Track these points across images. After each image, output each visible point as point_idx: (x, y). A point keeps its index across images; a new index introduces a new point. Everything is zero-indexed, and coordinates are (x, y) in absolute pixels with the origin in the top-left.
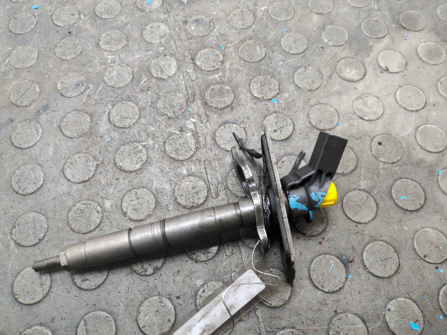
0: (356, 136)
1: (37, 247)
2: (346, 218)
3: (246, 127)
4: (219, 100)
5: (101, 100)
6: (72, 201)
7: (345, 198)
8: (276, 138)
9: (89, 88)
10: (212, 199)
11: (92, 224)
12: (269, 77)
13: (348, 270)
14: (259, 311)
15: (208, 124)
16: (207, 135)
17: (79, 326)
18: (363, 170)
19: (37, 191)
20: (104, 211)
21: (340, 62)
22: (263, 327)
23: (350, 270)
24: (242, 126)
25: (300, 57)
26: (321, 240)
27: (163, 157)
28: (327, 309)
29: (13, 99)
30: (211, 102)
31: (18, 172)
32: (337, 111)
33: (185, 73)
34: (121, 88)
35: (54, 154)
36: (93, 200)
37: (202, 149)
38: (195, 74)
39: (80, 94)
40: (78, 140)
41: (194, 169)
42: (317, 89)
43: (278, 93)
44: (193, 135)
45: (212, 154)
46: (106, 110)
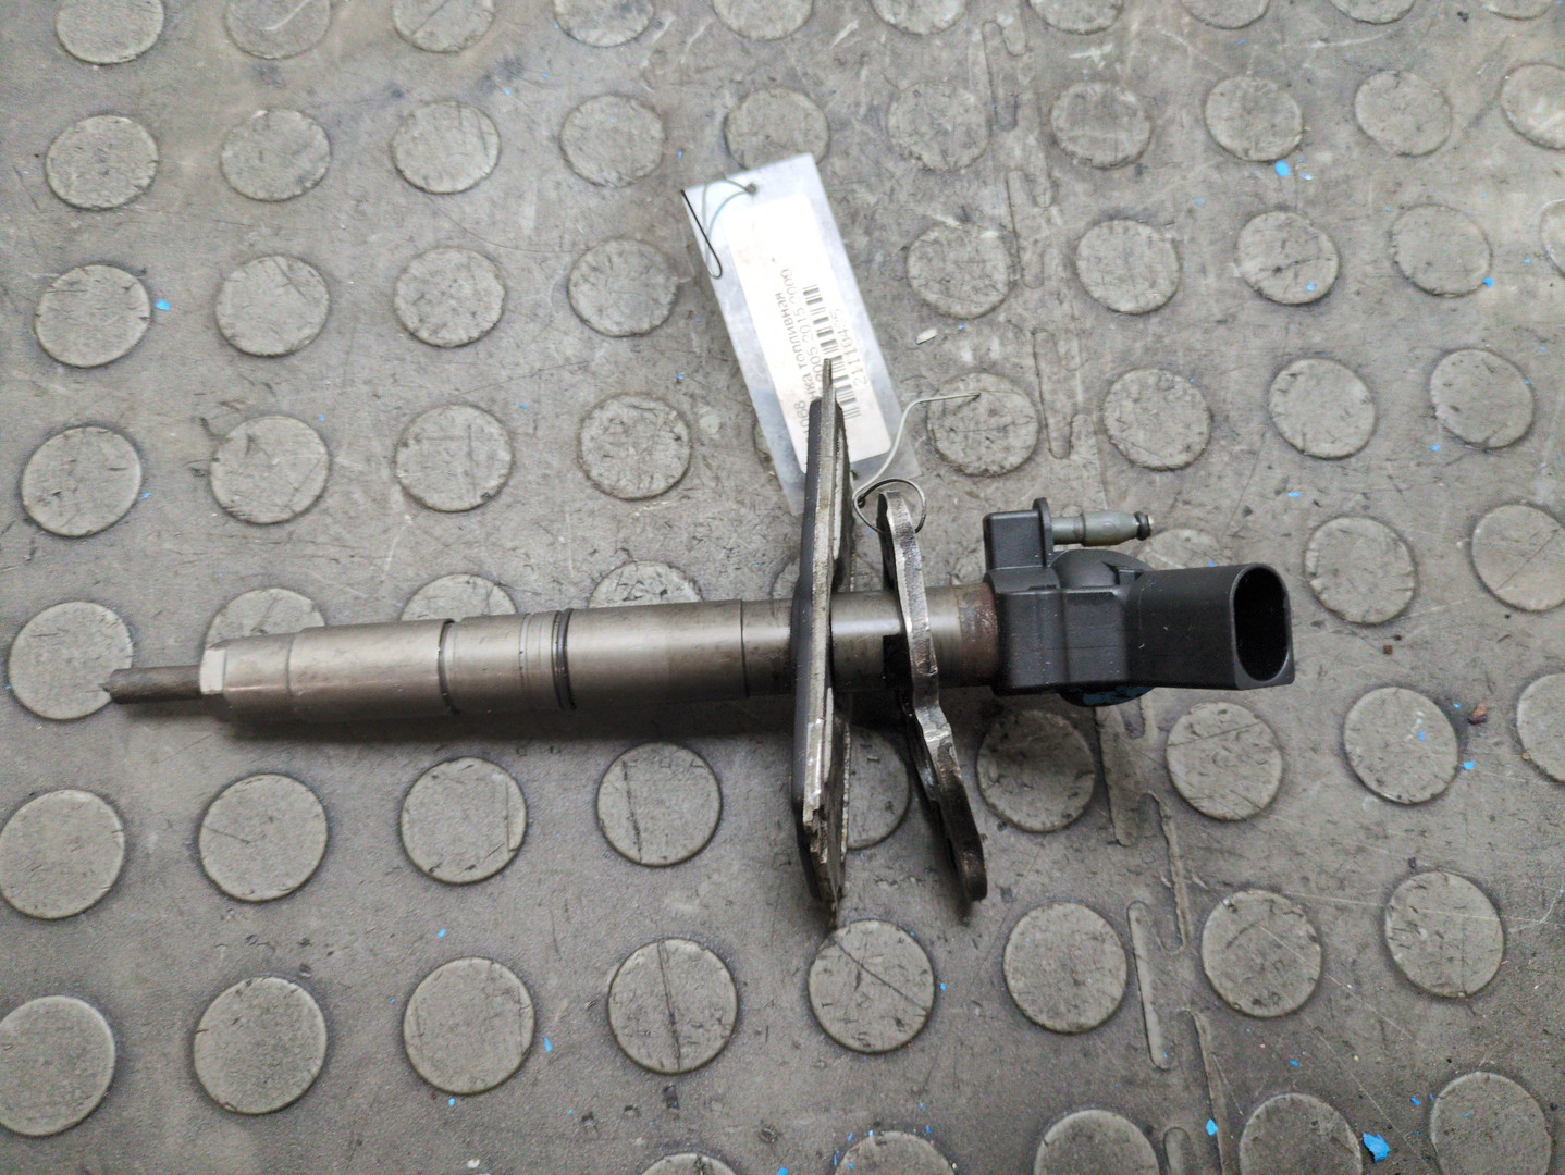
0: (1541, 331)
1: (475, 517)
2: (1476, 586)
3: (1181, 242)
4: (1099, 134)
5: (699, 71)
6: (593, 389)
7: (1483, 523)
8: (1278, 294)
9: (660, 25)
10: (1051, 458)
11: (656, 476)
12: (1273, 86)
13: (1466, 745)
14: (1172, 825)
15: (1054, 210)
16: (1049, 245)
17: (605, 780)
18: (1550, 443)
19: (479, 339)
20: (695, 439)
21: (1518, 75)
22: (1182, 872)
23: (1472, 747)
24: (1168, 236)
25: (1381, 35)
26: (1392, 642)
27: (897, 298)
28: (1385, 852)
29: (401, 21)
30: (1073, 140)
31: (417, 269)
32: (1486, 239)
33: (988, 28)
34: (769, 41)
35: (536, 229)
36: (662, 399)
37: (1027, 293)
38: (1022, 34)
39: (627, 43)
40: (617, 197)
41: (996, 350)
42: (1429, 153)
43: (1298, 147)
44: (1002, 238)
45: (1060, 313)
46: (716, 110)
